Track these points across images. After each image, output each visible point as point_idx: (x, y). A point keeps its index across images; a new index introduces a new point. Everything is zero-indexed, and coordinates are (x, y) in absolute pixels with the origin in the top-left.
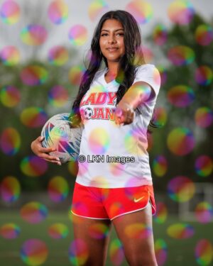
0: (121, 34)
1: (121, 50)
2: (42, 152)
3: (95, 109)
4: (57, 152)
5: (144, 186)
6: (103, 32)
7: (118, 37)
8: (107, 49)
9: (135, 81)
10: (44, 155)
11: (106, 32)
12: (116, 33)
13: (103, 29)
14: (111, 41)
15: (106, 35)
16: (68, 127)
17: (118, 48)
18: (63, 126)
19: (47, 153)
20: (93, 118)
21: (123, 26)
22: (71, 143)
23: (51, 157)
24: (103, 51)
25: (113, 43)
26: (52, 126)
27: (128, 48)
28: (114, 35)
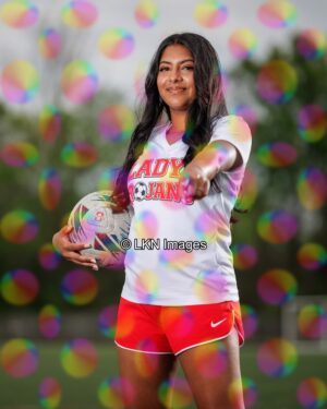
0: (189, 68)
1: (191, 92)
2: (69, 250)
3: (151, 185)
4: (93, 250)
5: (226, 302)
6: (162, 65)
7: (185, 71)
8: (168, 90)
9: (212, 140)
10: (72, 254)
11: (166, 65)
12: (182, 66)
13: (162, 60)
14: (173, 79)
15: (167, 69)
16: (109, 211)
17: (185, 89)
18: (102, 210)
19: (77, 251)
20: (148, 198)
21: (192, 56)
22: (115, 237)
23: (83, 258)
24: (163, 93)
25: (176, 81)
26: (85, 210)
27: (200, 88)
28: (178, 69)
